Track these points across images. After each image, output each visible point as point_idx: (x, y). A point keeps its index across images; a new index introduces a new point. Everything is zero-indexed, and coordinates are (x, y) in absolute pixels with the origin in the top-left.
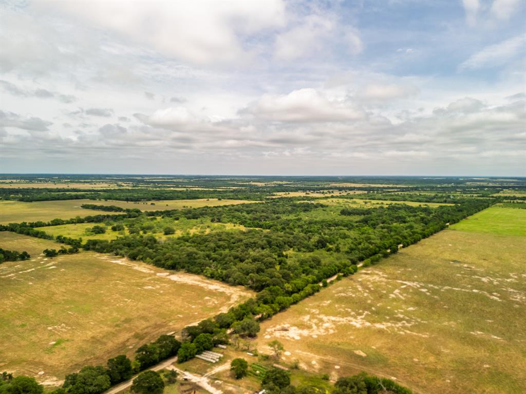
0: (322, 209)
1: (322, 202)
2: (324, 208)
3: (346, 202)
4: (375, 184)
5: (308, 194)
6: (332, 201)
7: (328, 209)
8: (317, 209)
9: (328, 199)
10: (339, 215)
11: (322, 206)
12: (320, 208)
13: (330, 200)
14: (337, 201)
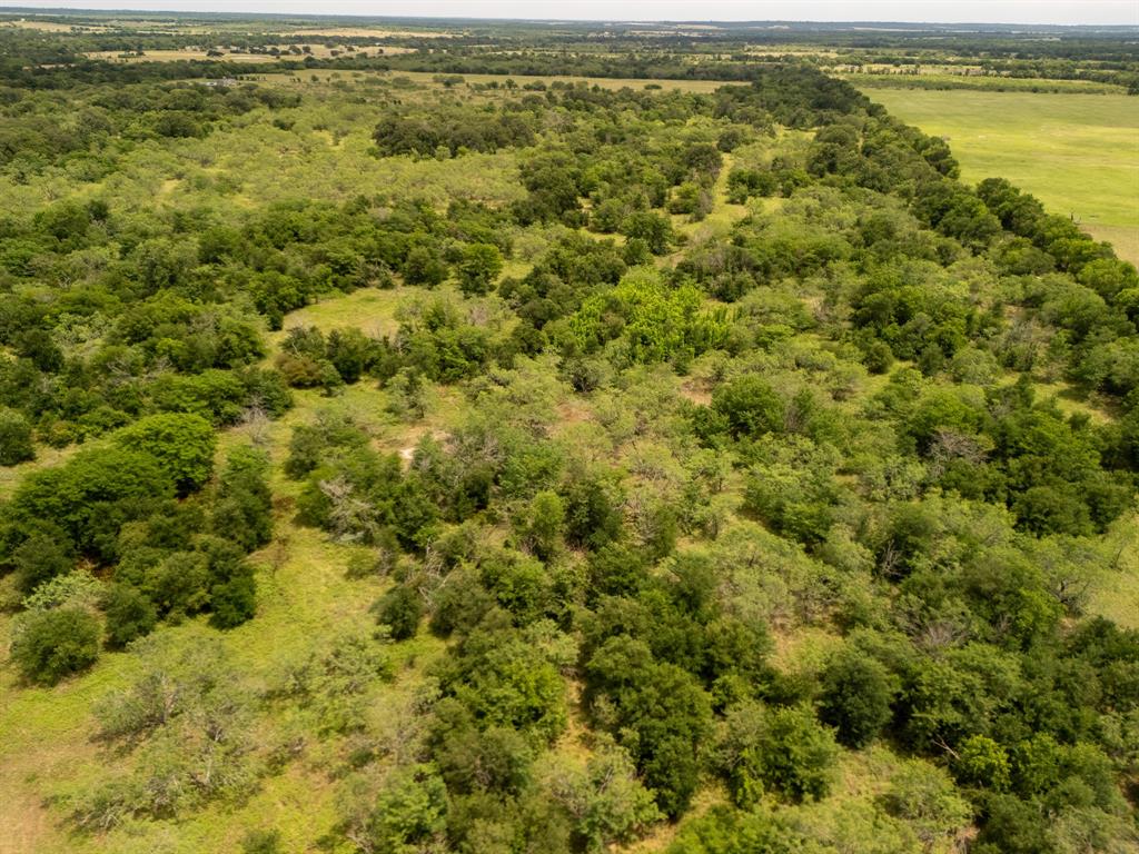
0: (271, 116)
1: (268, 83)
2: (284, 114)
3: (371, 81)
4: (422, 32)
5: (219, 54)
6: (314, 79)
7: (300, 116)
8: (247, 117)
9: (298, 73)
10: (371, 152)
11: (270, 101)
12: (262, 112)
13: (305, 75)
14: (333, 80)
